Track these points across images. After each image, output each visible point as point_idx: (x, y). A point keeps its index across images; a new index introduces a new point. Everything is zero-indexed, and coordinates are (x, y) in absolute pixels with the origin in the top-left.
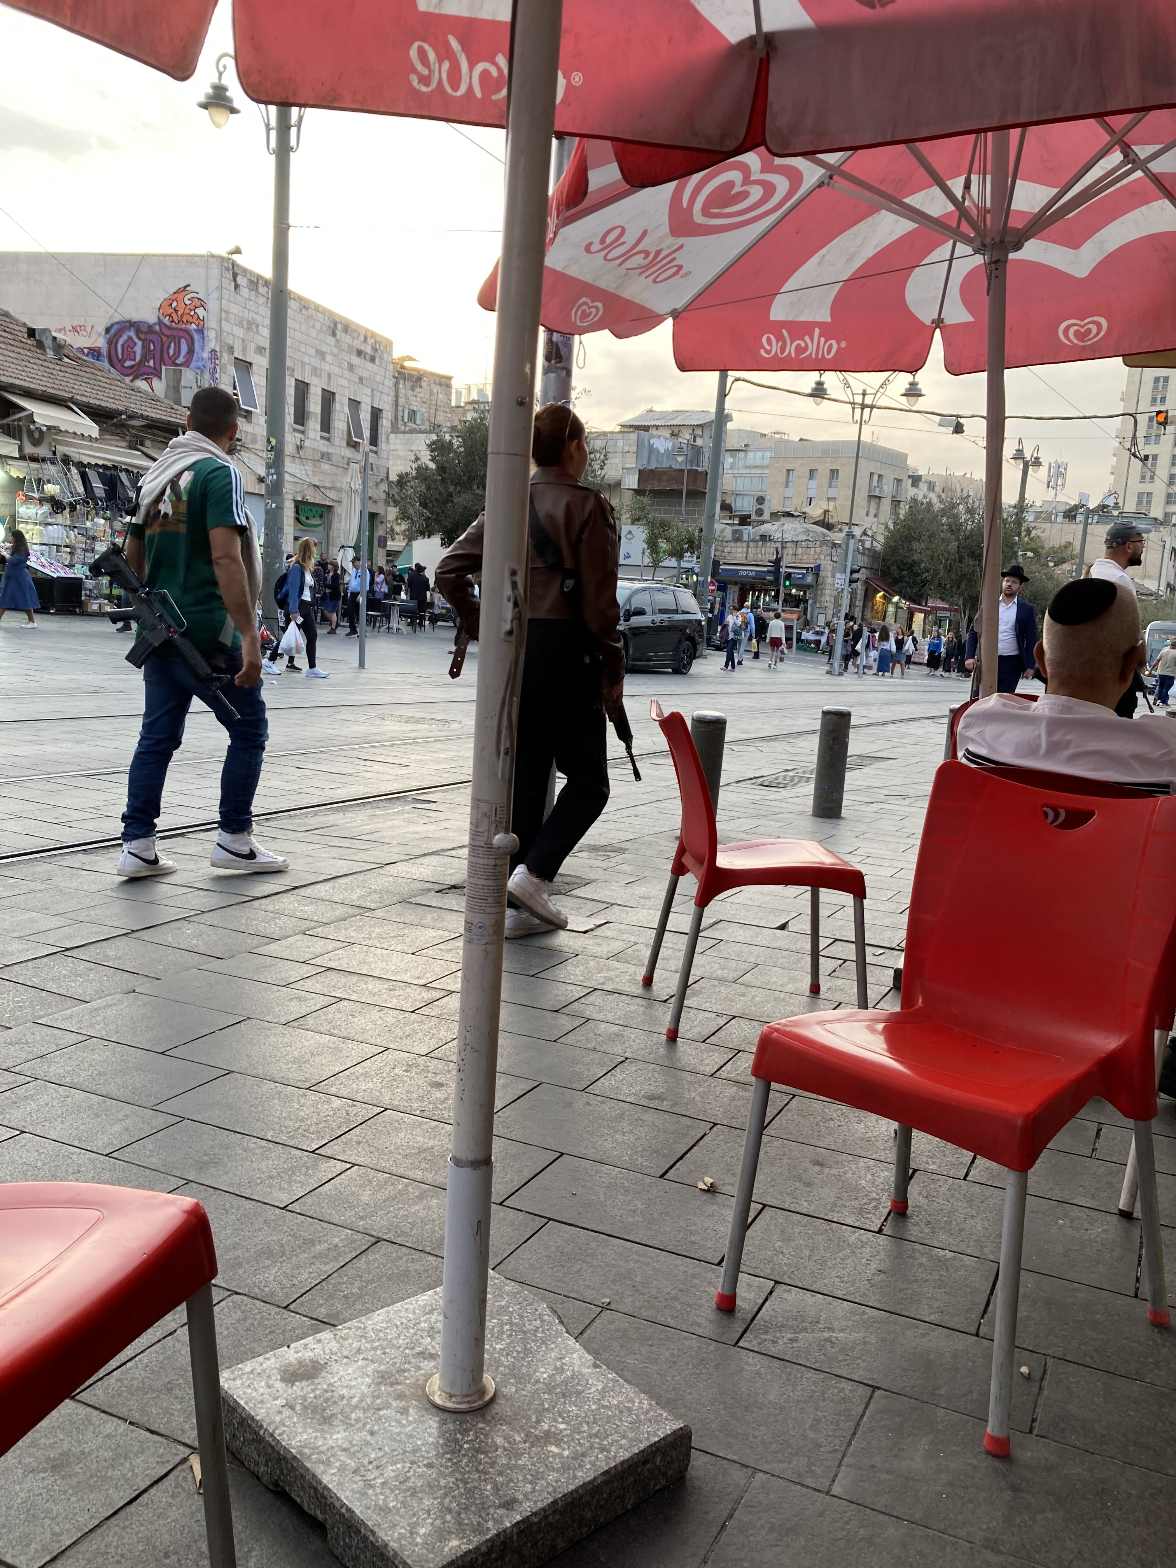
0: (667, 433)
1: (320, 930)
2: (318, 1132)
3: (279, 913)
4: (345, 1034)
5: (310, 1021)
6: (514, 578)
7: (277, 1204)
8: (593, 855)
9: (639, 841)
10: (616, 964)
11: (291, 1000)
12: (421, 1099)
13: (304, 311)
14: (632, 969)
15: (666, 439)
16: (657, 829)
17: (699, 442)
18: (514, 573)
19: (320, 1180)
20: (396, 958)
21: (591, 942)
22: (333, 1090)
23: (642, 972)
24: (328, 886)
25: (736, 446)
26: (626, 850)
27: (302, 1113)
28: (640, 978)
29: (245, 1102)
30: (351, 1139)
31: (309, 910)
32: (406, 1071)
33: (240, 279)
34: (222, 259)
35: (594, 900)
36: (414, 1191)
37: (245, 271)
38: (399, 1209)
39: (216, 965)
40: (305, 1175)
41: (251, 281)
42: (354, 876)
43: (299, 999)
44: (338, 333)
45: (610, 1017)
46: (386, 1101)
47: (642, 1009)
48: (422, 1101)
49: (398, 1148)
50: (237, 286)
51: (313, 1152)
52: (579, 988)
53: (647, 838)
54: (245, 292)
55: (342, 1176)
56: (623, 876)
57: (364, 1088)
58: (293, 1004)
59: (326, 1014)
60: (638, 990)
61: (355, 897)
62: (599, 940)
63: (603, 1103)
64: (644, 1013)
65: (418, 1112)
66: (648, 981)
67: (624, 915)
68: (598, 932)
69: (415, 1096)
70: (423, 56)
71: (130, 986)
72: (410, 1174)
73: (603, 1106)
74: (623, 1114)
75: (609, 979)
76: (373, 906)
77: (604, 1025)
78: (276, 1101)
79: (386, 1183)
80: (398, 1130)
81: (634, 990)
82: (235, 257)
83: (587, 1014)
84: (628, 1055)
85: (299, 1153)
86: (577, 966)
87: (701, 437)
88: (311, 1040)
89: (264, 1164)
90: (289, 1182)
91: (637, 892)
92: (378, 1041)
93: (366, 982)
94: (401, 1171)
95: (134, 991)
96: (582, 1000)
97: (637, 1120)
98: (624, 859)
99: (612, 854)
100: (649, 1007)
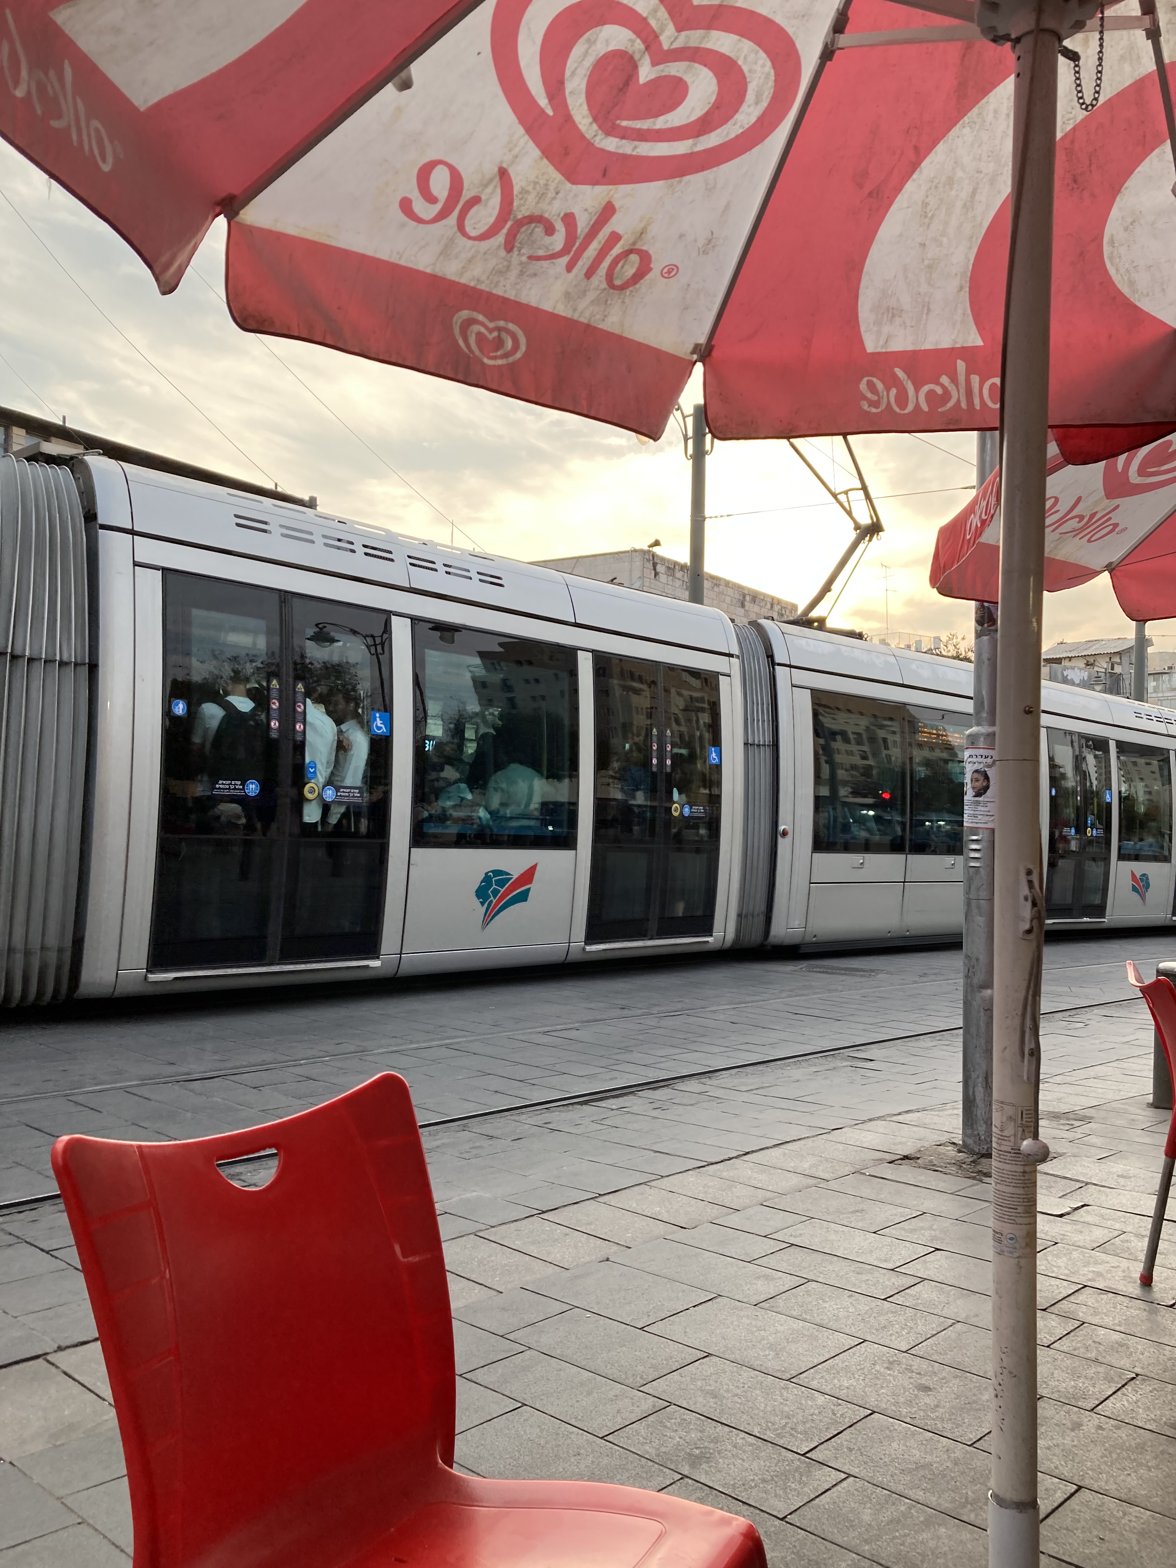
0: (1081, 663)
1: (777, 1200)
2: (806, 1433)
3: (734, 1181)
4: (818, 1321)
5: (780, 1302)
6: (1030, 878)
7: (775, 1513)
8: (1054, 1124)
9: (1104, 1107)
10: (1103, 1257)
11: (759, 1278)
12: (909, 1403)
13: (716, 589)
14: (1124, 1264)
15: (1080, 669)
16: (1124, 1095)
17: (1118, 669)
18: (1029, 872)
19: (816, 1489)
20: (859, 1236)
21: (1069, 1228)
22: (814, 1384)
23: (1138, 1269)
24: (777, 1152)
25: (1159, 669)
26: (1091, 1118)
27: (786, 1409)
28: (1137, 1276)
29: (728, 1391)
30: (842, 1445)
31: (761, 1178)
32: (888, 1368)
33: (659, 568)
34: (643, 552)
35: (1065, 1178)
36: (919, 1515)
37: (663, 559)
38: (905, 1535)
39: (680, 1235)
40: (800, 1483)
41: (669, 568)
42: (802, 1142)
43: (766, 1277)
44: (747, 604)
45: (1108, 1321)
46: (872, 1402)
47: (1145, 1313)
48: (911, 1406)
49: (893, 1461)
50: (656, 574)
51: (803, 1455)
52: (1065, 1283)
53: (1114, 1105)
54: (663, 578)
55: (838, 1488)
56: (1093, 1150)
57: (845, 1384)
58: (760, 1283)
59: (796, 1297)
60: (1135, 1289)
61: (806, 1165)
62: (1079, 1227)
63: (1118, 1428)
64: (1148, 1319)
65: (908, 1420)
66: (1147, 1280)
67: (1104, 1198)
68: (1076, 1216)
69: (902, 1400)
70: (871, 387)
71: (602, 1255)
72: (911, 1493)
73: (1119, 1432)
74: (1145, 1444)
75: (1099, 1274)
76: (826, 1176)
77: (1102, 1331)
78: (758, 1392)
79: (887, 1502)
80: (890, 1439)
81: (1131, 1290)
82: (655, 549)
83: (1080, 1316)
84: (1138, 1370)
85: (790, 1455)
86: (1057, 1256)
87: (1120, 664)
88: (783, 1326)
89: (755, 1464)
90: (785, 1489)
91: (1114, 1170)
92: (853, 1331)
93: (831, 1263)
94: (900, 1488)
95: (608, 1260)
96: (1072, 1298)
97: (1162, 1452)
98: (1091, 1130)
99: (1077, 1123)
100: (1153, 1312)
